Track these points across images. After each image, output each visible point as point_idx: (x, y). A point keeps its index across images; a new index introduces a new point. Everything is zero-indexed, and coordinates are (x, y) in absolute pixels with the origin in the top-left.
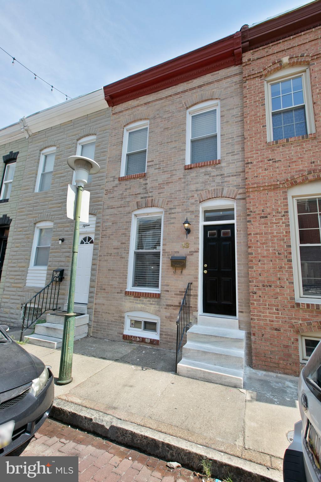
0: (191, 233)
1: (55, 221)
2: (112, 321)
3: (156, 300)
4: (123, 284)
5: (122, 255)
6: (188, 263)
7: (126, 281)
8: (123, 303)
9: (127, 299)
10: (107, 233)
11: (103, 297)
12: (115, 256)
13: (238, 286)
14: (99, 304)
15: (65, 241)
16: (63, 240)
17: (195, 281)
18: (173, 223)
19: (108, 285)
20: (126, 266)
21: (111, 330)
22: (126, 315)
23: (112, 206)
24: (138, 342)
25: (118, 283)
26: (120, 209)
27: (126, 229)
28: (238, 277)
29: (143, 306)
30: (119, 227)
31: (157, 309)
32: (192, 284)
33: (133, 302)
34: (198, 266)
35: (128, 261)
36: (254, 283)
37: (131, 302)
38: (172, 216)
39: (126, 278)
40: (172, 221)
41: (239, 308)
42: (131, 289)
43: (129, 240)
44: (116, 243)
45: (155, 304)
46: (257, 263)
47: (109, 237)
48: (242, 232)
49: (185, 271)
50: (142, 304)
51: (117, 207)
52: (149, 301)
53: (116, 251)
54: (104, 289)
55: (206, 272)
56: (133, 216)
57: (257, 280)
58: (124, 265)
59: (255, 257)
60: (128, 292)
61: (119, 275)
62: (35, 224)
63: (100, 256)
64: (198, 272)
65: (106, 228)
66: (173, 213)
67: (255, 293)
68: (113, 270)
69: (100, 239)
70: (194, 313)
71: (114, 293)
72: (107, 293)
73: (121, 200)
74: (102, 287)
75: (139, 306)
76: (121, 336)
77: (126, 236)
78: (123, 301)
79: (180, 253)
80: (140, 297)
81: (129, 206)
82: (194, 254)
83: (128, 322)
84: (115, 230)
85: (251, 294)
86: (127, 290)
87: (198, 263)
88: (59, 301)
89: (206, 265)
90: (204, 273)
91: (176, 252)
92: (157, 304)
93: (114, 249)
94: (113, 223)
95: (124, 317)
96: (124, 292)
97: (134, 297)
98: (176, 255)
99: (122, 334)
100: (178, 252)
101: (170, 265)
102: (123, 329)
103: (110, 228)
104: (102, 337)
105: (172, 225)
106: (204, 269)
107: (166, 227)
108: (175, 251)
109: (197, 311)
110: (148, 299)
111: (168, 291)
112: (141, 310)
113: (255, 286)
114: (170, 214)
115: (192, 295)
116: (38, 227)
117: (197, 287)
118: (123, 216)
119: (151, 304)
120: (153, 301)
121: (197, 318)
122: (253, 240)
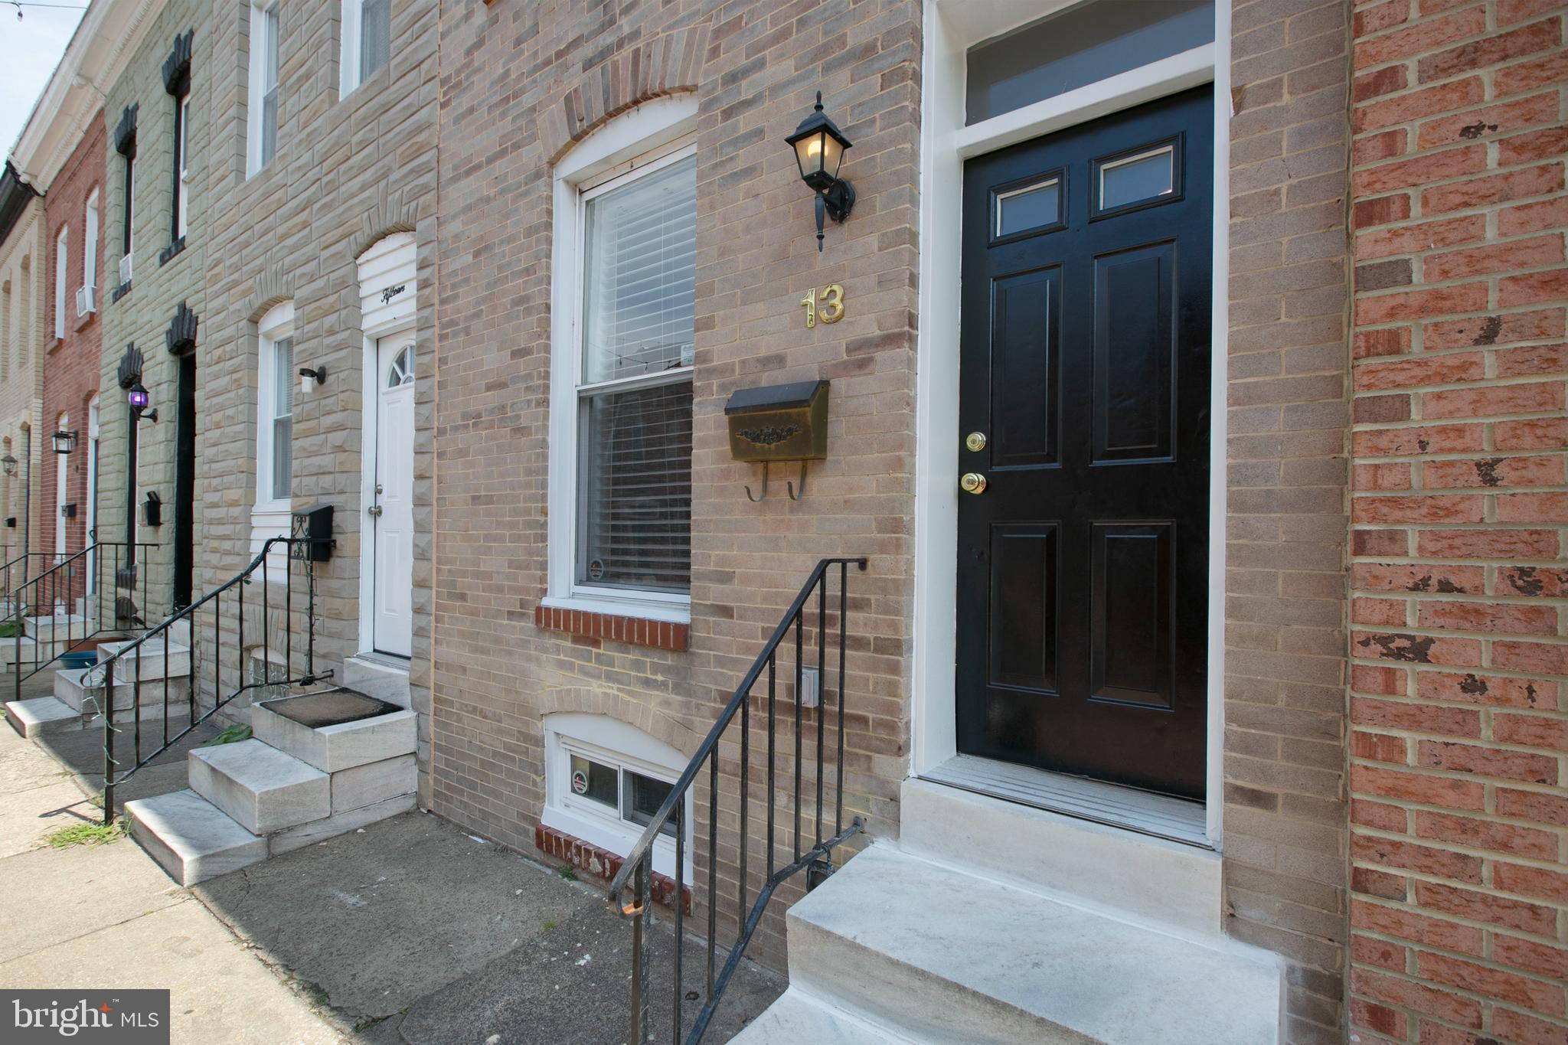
0: (857, 209)
1: (298, 294)
2: (495, 754)
3: (670, 660)
4: (528, 568)
5: (518, 417)
6: (838, 428)
7: (543, 552)
8: (532, 667)
9: (545, 650)
10: (458, 311)
11: (462, 634)
12: (492, 427)
13: (1232, 583)
14: (449, 667)
15: (330, 379)
16: (320, 376)
17: (883, 548)
18: (748, 172)
19: (477, 575)
20: (539, 471)
21: (496, 794)
22: (550, 727)
23: (469, 159)
24: (597, 875)
25: (511, 564)
26: (502, 166)
27: (527, 271)
28: (1235, 503)
29: (612, 689)
30: (500, 268)
31: (678, 715)
32: (863, 564)
33: (571, 667)
34: (907, 444)
35: (544, 444)
36: (1412, 556)
37: (561, 665)
38: (744, 122)
39: (544, 538)
40: (744, 157)
41: (1229, 766)
42: (573, 596)
43: (545, 330)
44: (493, 359)
45: (664, 684)
46: (1447, 356)
47: (467, 331)
48: (1286, 98)
49: (824, 485)
50: (610, 677)
51: (490, 161)
52: (638, 665)
53: (493, 398)
54: (463, 597)
55: (976, 482)
56: (561, 194)
57: (1448, 526)
58: (529, 472)
59: (1435, 304)
60: (557, 611)
61: (512, 525)
62: (254, 321)
63: (441, 432)
64: (907, 487)
65: (454, 286)
66: (747, 104)
67: (1419, 651)
68: (490, 500)
69: (437, 344)
70: (883, 764)
71: (498, 614)
72: (474, 613)
73: (503, 115)
74: (453, 583)
75: (597, 688)
76: (532, 830)
77: (528, 311)
78: (529, 659)
79: (789, 361)
80: (596, 643)
81: (533, 138)
82: (882, 355)
83: (559, 774)
84: (489, 286)
85: (1369, 659)
86: (546, 602)
87: (907, 422)
88: (320, 645)
89: (977, 441)
90: (963, 496)
91: (766, 362)
92: (677, 688)
93: (489, 388)
94: (477, 254)
95: (539, 742)
96: (532, 612)
97: (576, 640)
98: (767, 379)
99: (535, 821)
100: (780, 360)
101: (727, 447)
102: (540, 797)
103: (467, 280)
104: (466, 824)
105: (745, 184)
106: (967, 461)
107: (712, 207)
108: (763, 352)
109: (901, 750)
110: (633, 655)
111: (726, 611)
112: (603, 711)
113: (1421, 586)
114: (728, 114)
115: (860, 644)
116: (268, 336)
117: (903, 586)
118: (515, 200)
119: (647, 683)
120: (656, 668)
121: (895, 799)
122: (1413, 130)
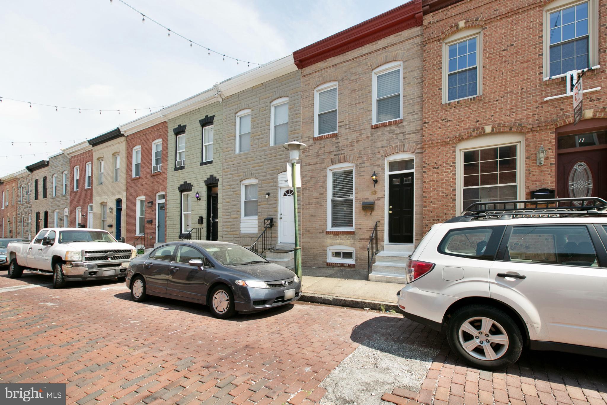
0: (378, 183)
1: (259, 178)
2: (317, 254)
3: (351, 236)
4: (324, 225)
5: (321, 204)
6: (376, 207)
7: (326, 223)
8: (325, 240)
9: (328, 237)
10: (307, 186)
11: (308, 237)
12: (315, 204)
13: (415, 221)
14: (305, 242)
15: (270, 195)
16: (268, 194)
17: (382, 220)
18: (363, 175)
19: (312, 227)
20: (325, 212)
21: (317, 260)
22: (328, 248)
23: (310, 163)
24: (339, 266)
25: (320, 225)
26: (316, 166)
27: (323, 182)
28: (415, 214)
29: (341, 241)
30: (317, 181)
31: (353, 242)
32: (379, 222)
33: (333, 239)
34: (384, 209)
35: (326, 208)
36: (427, 219)
37: (331, 239)
38: (362, 169)
39: (326, 221)
40: (362, 173)
41: (415, 237)
42: (331, 229)
43: (326, 190)
44: (315, 194)
45: (351, 239)
46: (429, 203)
47: (309, 190)
48: (419, 180)
49: (374, 213)
50: (340, 239)
51: (314, 164)
52: (346, 237)
53: (316, 200)
54: (309, 231)
55: (391, 212)
56: (328, 171)
57: (429, 216)
58: (324, 212)
59: (428, 199)
60: (329, 231)
61: (320, 220)
62: (241, 181)
63: (303, 205)
64: (384, 213)
65: (306, 182)
66: (363, 167)
67: (427, 226)
68: (315, 216)
69: (301, 191)
70: (382, 243)
71: (317, 233)
72: (311, 233)
73: (317, 158)
74: (306, 229)
75: (338, 241)
76: (325, 264)
77: (323, 188)
78: (324, 239)
79: (369, 199)
80: (338, 235)
81: (324, 163)
82: (381, 199)
83: (329, 254)
84: (314, 183)
85: (424, 227)
86: (327, 230)
87: (384, 206)
88: (272, 242)
89: (391, 207)
90: (389, 213)
91: (366, 199)
92: (353, 239)
93: (314, 199)
94: (311, 178)
95: (326, 251)
96: (325, 232)
97: (334, 235)
98: (366, 201)
99: (326, 262)
100: (368, 199)
101: (362, 209)
102: (326, 258)
103: (309, 182)
104: (310, 266)
105: (363, 177)
106: (390, 209)
107: (358, 179)
108: (365, 198)
109: (384, 241)
110: (345, 236)
111: (360, 229)
112: (340, 244)
113: (427, 221)
114: (360, 168)
115: (379, 231)
116: (243, 184)
117: (384, 224)
118: (320, 171)
119: (348, 239)
120: (349, 237)
121: (383, 247)
122: (427, 186)
